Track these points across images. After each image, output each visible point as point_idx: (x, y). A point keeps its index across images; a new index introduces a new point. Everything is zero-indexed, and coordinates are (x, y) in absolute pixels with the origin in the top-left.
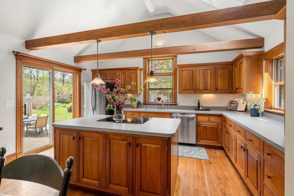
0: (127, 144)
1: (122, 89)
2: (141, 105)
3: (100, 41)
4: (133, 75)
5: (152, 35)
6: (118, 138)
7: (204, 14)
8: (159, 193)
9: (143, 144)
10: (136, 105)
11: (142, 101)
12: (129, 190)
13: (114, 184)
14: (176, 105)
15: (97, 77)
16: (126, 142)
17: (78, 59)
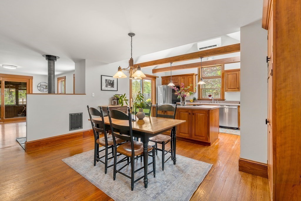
0: (188, 114)
1: (185, 88)
2: (196, 100)
3: (172, 63)
4: (190, 79)
5: (201, 59)
6: (184, 111)
7: (231, 46)
8: (204, 136)
9: (196, 114)
10: (193, 100)
11: (197, 98)
12: (189, 135)
13: (182, 133)
14: (224, 100)
15: (171, 82)
16: (187, 113)
17: (154, 71)
